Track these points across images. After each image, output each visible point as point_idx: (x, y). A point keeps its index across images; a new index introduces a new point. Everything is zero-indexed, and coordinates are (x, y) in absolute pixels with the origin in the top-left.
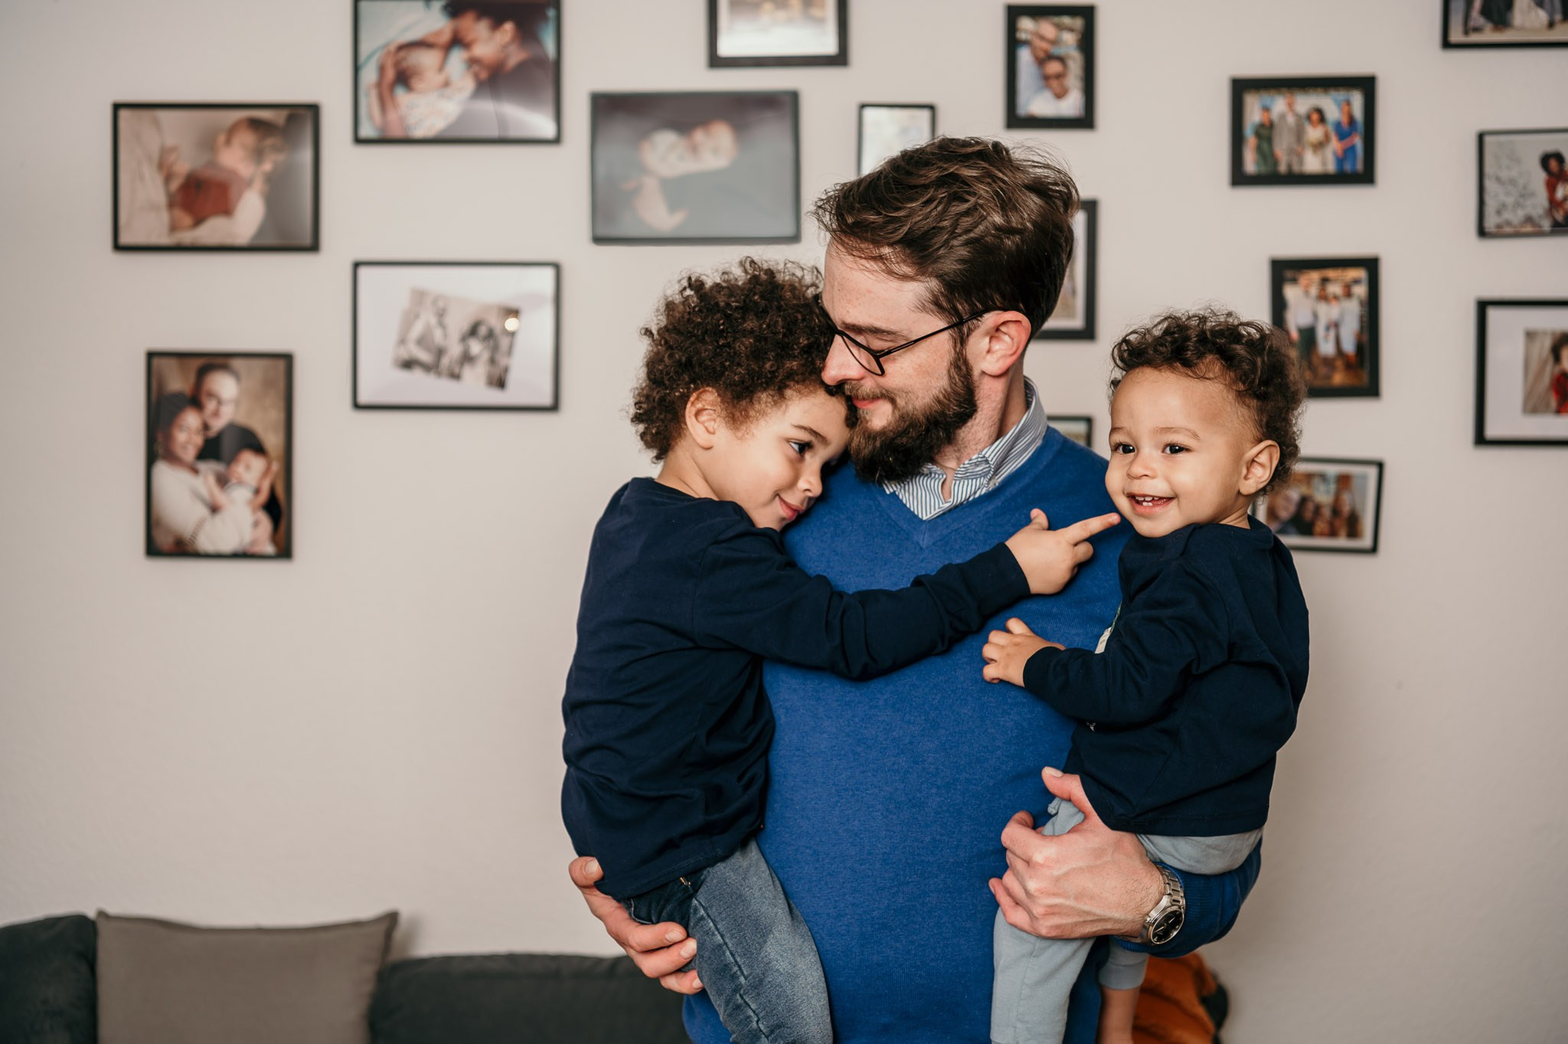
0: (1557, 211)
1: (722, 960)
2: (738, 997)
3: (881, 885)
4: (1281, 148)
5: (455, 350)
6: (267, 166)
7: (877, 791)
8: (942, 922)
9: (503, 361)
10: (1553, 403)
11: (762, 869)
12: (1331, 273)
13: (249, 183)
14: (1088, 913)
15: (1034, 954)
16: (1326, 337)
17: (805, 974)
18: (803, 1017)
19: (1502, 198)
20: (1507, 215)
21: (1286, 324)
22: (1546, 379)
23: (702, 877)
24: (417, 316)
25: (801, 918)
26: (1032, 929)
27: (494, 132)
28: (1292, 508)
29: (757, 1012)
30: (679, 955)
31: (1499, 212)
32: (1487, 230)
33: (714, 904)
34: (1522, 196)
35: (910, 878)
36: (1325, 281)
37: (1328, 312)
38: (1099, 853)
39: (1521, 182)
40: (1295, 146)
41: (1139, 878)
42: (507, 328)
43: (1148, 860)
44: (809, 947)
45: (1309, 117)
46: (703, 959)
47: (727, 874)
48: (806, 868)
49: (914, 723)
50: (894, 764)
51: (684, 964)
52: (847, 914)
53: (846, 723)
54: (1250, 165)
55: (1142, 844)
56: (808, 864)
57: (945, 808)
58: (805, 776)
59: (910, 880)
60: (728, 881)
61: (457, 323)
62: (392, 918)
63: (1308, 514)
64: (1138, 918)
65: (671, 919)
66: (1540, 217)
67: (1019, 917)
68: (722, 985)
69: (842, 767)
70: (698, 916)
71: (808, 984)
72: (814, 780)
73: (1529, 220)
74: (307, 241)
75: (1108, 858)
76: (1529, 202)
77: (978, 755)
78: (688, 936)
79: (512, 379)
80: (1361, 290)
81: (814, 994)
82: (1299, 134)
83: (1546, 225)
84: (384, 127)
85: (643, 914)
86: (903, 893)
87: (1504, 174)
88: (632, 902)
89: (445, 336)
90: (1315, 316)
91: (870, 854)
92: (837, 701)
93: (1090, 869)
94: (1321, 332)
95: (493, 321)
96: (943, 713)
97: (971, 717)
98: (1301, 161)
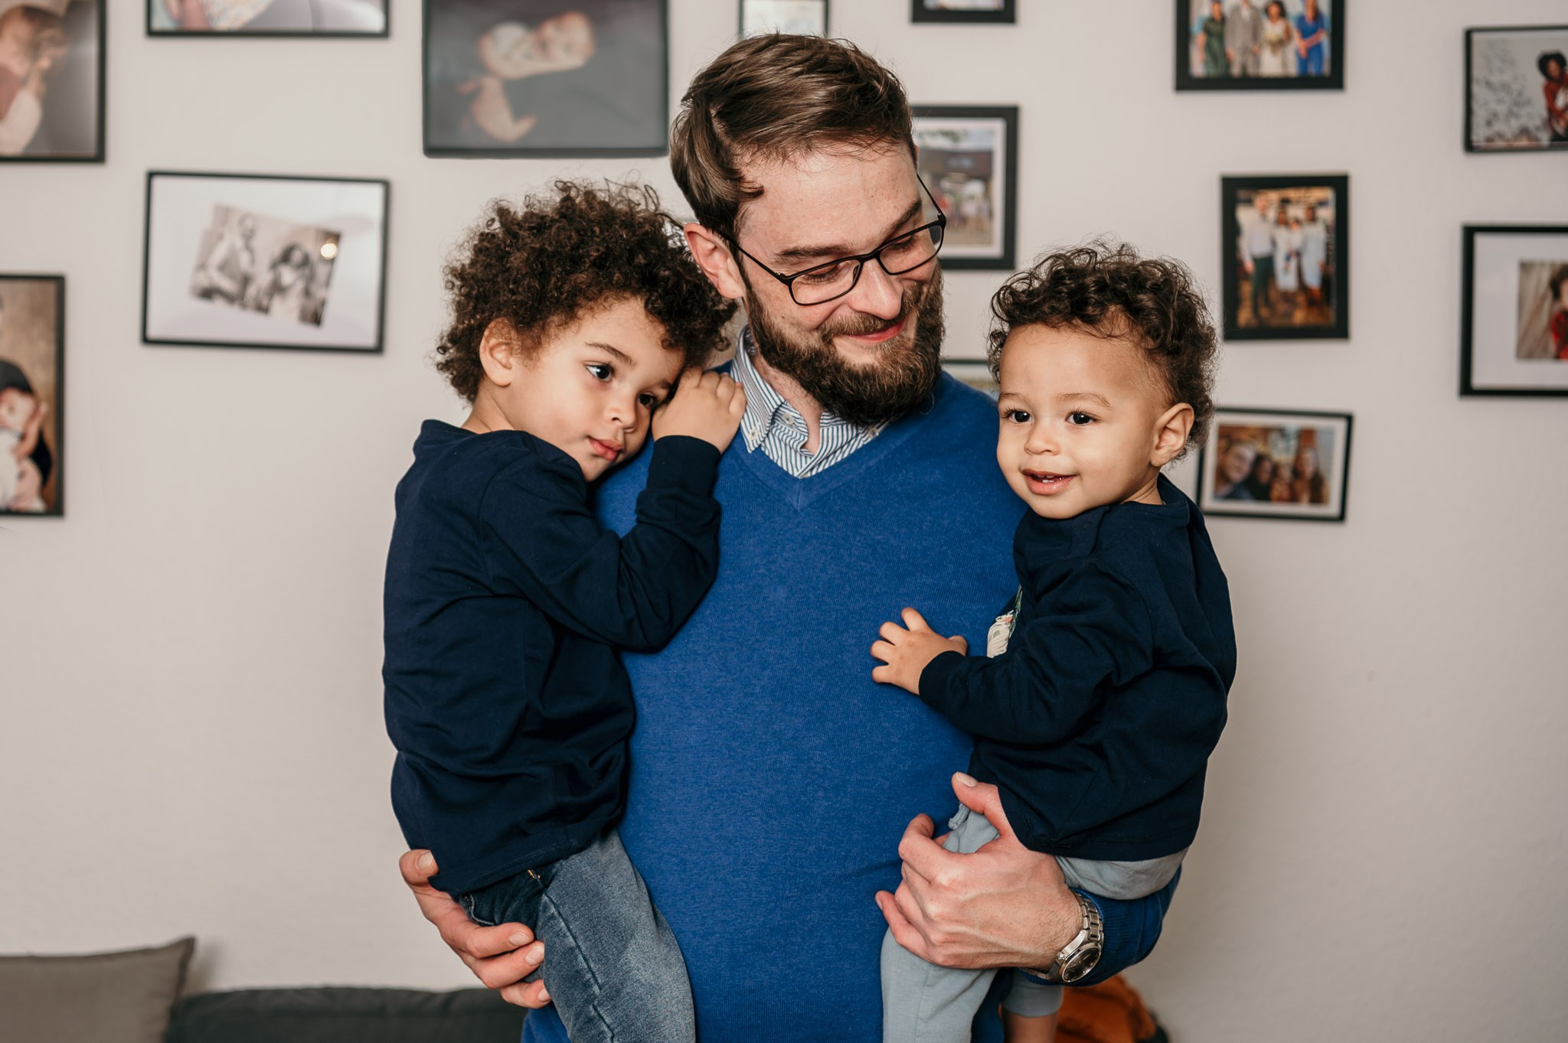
0: (1558, 122)
1: (574, 966)
2: (591, 1007)
3: (756, 900)
4: (1235, 47)
5: (263, 278)
6: (45, 63)
7: (756, 793)
8: (825, 942)
9: (319, 293)
10: (1552, 347)
11: (624, 867)
12: (1292, 194)
13: (23, 82)
14: (993, 945)
15: (928, 983)
16: (1286, 269)
17: (670, 986)
18: (665, 1036)
19: (1493, 106)
20: (1498, 127)
21: (1239, 253)
22: (1544, 319)
23: (554, 870)
24: (221, 237)
25: (666, 924)
26: (926, 956)
27: (308, 25)
28: (1246, 468)
29: (612, 1027)
30: (524, 960)
31: (1489, 123)
32: (1475, 144)
33: (566, 901)
34: (1517, 104)
35: (790, 892)
36: (1285, 202)
37: (1288, 239)
38: (1012, 878)
39: (1515, 87)
40: (1250, 45)
41: (1055, 910)
42: (322, 253)
43: (1066, 887)
44: (676, 956)
45: (1267, 11)
46: (551, 965)
47: (583, 869)
48: (671, 879)
49: (796, 715)
50: (775, 763)
51: (529, 972)
52: (716, 933)
53: (718, 713)
54: (1198, 67)
55: (1061, 868)
56: (673, 874)
57: (832, 814)
58: (672, 774)
59: (790, 895)
60: (584, 876)
61: (268, 247)
62: (187, 946)
63: (1264, 477)
64: (1049, 953)
65: (516, 919)
66: (1537, 128)
67: (912, 939)
68: (572, 994)
69: (715, 764)
70: (548, 914)
71: (673, 998)
72: (684, 780)
73: (1524, 132)
74: (91, 150)
75: (1022, 885)
76: (1524, 111)
77: (871, 753)
78: (535, 939)
79: (329, 315)
80: (1327, 214)
81: (679, 1010)
82: (1256, 31)
83: (1545, 138)
84: (181, 18)
85: (485, 913)
86: (781, 909)
87: (1496, 79)
88: (472, 900)
89: (253, 261)
90: (1274, 243)
91: (745, 863)
92: (705, 687)
93: (1002, 896)
94: (1280, 263)
95: (309, 245)
96: (830, 703)
97: (862, 709)
98: (1257, 63)
